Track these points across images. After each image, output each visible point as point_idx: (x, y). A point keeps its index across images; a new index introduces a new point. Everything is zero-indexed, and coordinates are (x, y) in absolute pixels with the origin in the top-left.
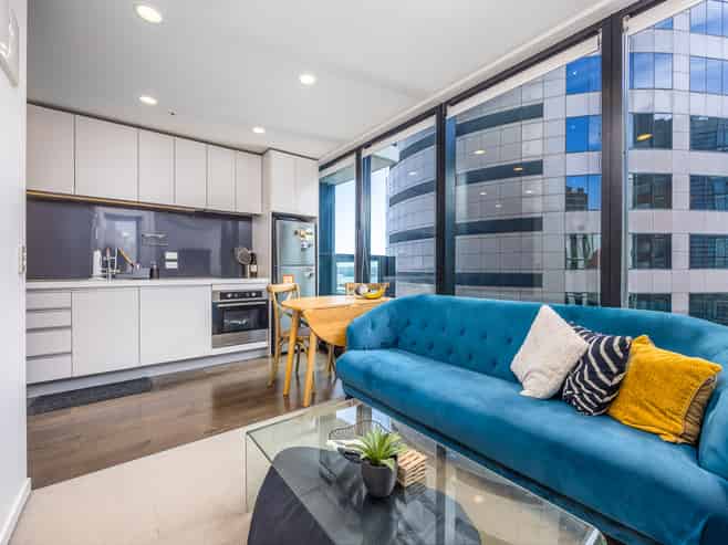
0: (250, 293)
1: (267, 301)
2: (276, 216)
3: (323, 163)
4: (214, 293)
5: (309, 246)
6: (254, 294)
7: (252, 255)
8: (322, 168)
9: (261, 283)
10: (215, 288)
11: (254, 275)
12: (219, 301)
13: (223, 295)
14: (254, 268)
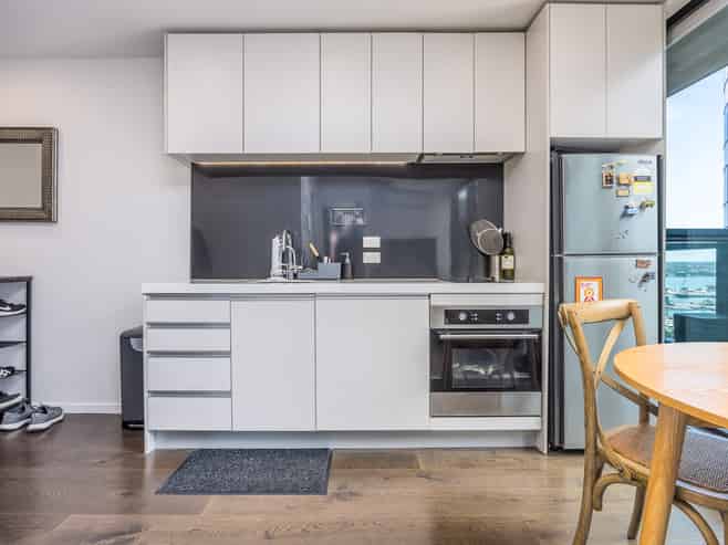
0: (505, 312)
1: (539, 332)
2: (559, 149)
3: (672, 13)
4: (433, 309)
5: (642, 207)
6: (511, 317)
7: (505, 236)
8: (672, 22)
9: (527, 292)
10: (436, 301)
11: (508, 276)
12: (443, 326)
13: (451, 315)
14: (508, 263)
